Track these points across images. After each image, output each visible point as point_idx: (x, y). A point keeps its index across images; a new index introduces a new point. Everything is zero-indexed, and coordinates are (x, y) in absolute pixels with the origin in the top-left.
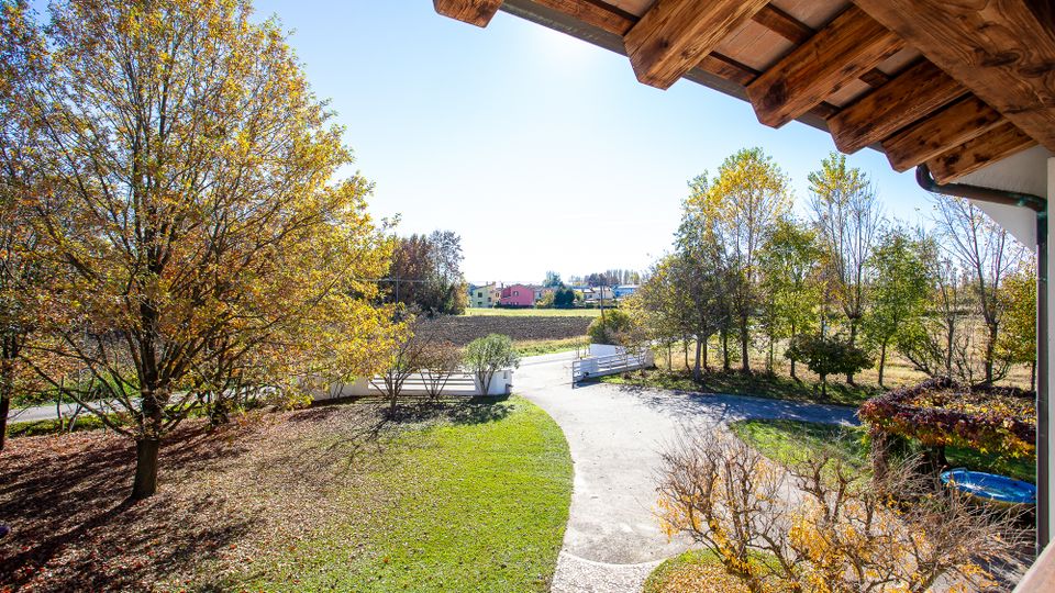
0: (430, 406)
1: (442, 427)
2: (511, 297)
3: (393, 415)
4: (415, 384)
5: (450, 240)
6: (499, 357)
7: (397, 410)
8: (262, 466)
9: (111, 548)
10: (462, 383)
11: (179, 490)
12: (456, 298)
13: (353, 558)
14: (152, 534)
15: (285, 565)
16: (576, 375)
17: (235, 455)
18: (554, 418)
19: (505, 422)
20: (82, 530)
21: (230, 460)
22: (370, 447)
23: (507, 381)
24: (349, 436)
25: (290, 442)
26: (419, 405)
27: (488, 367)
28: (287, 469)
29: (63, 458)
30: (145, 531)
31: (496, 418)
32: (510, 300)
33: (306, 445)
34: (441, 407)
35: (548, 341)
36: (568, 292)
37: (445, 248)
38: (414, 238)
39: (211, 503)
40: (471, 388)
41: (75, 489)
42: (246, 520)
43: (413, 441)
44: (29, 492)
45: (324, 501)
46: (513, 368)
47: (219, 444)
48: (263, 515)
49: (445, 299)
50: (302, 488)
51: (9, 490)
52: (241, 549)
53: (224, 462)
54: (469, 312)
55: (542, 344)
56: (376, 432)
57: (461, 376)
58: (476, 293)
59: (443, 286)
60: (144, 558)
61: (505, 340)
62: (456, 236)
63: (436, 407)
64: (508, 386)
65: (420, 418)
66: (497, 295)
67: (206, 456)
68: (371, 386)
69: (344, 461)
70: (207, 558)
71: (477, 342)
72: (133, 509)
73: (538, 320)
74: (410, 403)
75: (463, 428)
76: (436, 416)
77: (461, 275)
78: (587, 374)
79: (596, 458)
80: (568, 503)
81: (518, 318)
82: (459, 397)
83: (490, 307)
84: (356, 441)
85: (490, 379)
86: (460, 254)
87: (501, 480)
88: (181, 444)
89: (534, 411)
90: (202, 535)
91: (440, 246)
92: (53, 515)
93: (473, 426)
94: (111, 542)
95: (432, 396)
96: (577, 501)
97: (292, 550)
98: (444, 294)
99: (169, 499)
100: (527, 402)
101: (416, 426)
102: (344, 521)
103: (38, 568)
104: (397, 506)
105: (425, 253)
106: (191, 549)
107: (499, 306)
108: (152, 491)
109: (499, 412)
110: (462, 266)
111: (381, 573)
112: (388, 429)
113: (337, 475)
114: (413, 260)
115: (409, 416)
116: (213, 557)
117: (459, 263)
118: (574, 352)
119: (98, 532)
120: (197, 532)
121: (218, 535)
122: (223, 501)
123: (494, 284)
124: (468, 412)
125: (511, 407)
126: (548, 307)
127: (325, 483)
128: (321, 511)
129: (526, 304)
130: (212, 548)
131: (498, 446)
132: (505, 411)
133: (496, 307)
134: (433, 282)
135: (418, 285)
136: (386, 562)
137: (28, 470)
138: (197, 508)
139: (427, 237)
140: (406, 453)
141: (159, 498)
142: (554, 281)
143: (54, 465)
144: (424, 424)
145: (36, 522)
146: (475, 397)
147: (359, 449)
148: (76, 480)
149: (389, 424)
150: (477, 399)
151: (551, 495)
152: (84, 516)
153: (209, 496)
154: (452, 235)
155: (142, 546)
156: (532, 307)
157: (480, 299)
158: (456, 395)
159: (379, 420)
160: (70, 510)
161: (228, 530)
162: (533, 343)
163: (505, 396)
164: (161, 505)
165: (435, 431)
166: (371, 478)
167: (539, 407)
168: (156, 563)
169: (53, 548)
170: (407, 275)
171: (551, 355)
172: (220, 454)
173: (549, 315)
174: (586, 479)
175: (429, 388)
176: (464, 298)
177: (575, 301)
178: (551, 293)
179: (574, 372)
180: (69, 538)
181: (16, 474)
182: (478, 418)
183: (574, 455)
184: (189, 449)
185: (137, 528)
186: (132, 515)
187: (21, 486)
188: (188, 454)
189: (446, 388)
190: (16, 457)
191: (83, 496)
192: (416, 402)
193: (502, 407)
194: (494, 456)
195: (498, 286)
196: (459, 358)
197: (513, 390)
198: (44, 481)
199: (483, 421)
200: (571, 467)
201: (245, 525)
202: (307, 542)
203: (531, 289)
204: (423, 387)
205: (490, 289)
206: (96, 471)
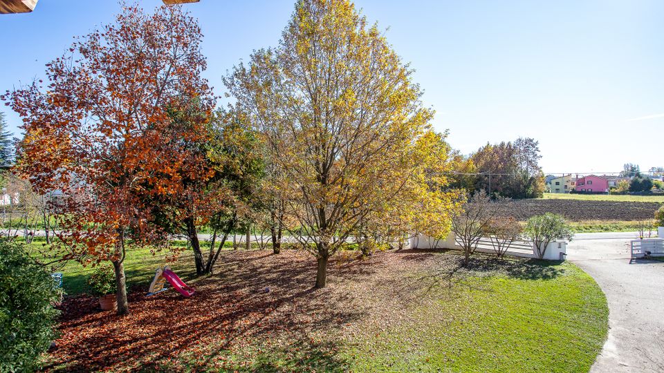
0: (496, 261)
1: (500, 278)
2: (584, 185)
3: (467, 264)
4: (486, 244)
5: (530, 144)
6: (552, 231)
7: (470, 261)
8: (379, 283)
9: (300, 309)
10: (523, 247)
11: (336, 287)
12: (536, 186)
13: (408, 351)
14: (318, 307)
15: (370, 344)
16: (635, 252)
17: (368, 274)
18: (601, 285)
19: (552, 282)
20: (293, 298)
21: (365, 277)
22: (444, 283)
23: (561, 250)
24: (433, 274)
25: (398, 272)
26: (487, 260)
27: (544, 238)
28: (391, 288)
29: (298, 262)
30: (315, 305)
31: (546, 277)
32: (584, 188)
33: (406, 275)
34: (503, 263)
35: (614, 221)
36: (644, 181)
37: (526, 150)
38: (503, 144)
39: (347, 298)
40: (530, 252)
41: (297, 277)
42: (360, 311)
43: (474, 284)
44: (282, 275)
45: (404, 312)
46: (566, 240)
47: (362, 267)
48: (370, 311)
49: (527, 187)
50: (395, 300)
51: (276, 272)
52: (351, 327)
53: (361, 277)
54: (546, 196)
55: (608, 223)
56: (451, 274)
57: (522, 243)
58: (554, 182)
59: (525, 177)
60: (310, 319)
61: (560, 218)
62: (534, 141)
63: (499, 263)
64: (562, 254)
65: (485, 269)
66: (573, 184)
67: (355, 272)
68: (456, 244)
69: (425, 289)
70: (336, 327)
71: (534, 219)
72: (314, 292)
73: (610, 203)
74: (481, 257)
75: (515, 281)
76: (497, 269)
77: (539, 169)
78: (649, 253)
79: (637, 329)
80: (592, 361)
81: (590, 202)
82: (519, 257)
83: (566, 192)
84: (437, 278)
85: (545, 247)
86: (538, 154)
87: (532, 327)
88: (345, 264)
89: (581, 277)
90: (337, 314)
91: (522, 149)
92: (286, 287)
93: (524, 281)
94: (301, 306)
95: (499, 255)
96: (602, 362)
97: (376, 336)
98: (525, 183)
99: (331, 291)
100: (579, 268)
101: (480, 274)
102: (411, 327)
103: (273, 310)
104: (448, 325)
105: (510, 154)
106: (331, 320)
107: (574, 192)
108: (323, 286)
109: (550, 273)
110: (540, 163)
111: (422, 367)
112: (460, 273)
113: (417, 297)
114: (502, 160)
115: (477, 266)
116: (338, 327)
117: (538, 160)
118: (638, 233)
119: (298, 300)
120: (336, 312)
121: (344, 316)
122: (353, 298)
123: (569, 175)
124: (523, 269)
125: (562, 271)
126: (623, 193)
127: (409, 300)
128: (401, 317)
129: (601, 191)
130: (339, 323)
131: (540, 299)
132: (555, 274)
133: (571, 193)
134: (517, 174)
135: (505, 177)
136: (427, 361)
137: (285, 264)
138: (341, 299)
139: (512, 143)
140: (466, 292)
141: (325, 289)
142: (632, 172)
143: (294, 264)
144: (486, 273)
145: (280, 289)
146: (533, 259)
147: (437, 283)
148: (299, 273)
149: (462, 270)
150: (533, 261)
151: (576, 351)
152: (296, 291)
153: (348, 294)
154: (531, 141)
155: (311, 313)
156: (606, 193)
157: (558, 187)
158: (518, 256)
159: (456, 266)
160: (291, 287)
161: (350, 315)
162: (598, 222)
163: (559, 262)
164: (326, 293)
165: (493, 280)
166: (437, 302)
167: (588, 275)
168: (314, 323)
169: (280, 303)
170: (497, 170)
171: (616, 233)
172: (362, 272)
173: (622, 201)
174: (619, 346)
175: (497, 248)
176: (541, 186)
177: (654, 189)
178: (627, 182)
179: (632, 250)
180: (288, 300)
181: (280, 266)
182: (531, 275)
183: (612, 321)
184: (348, 267)
185: (313, 302)
186: (313, 295)
187: (280, 271)
188: (347, 270)
189: (509, 250)
190: (283, 258)
191: (299, 281)
192: (486, 257)
193: (553, 270)
194: (534, 307)
195: (574, 176)
196: (520, 229)
197: (567, 258)
198: (288, 271)
199: (534, 278)
200: (605, 332)
201: (358, 315)
202: (387, 333)
203: (605, 179)
204: (492, 248)
205: (566, 179)
206: (307, 270)
